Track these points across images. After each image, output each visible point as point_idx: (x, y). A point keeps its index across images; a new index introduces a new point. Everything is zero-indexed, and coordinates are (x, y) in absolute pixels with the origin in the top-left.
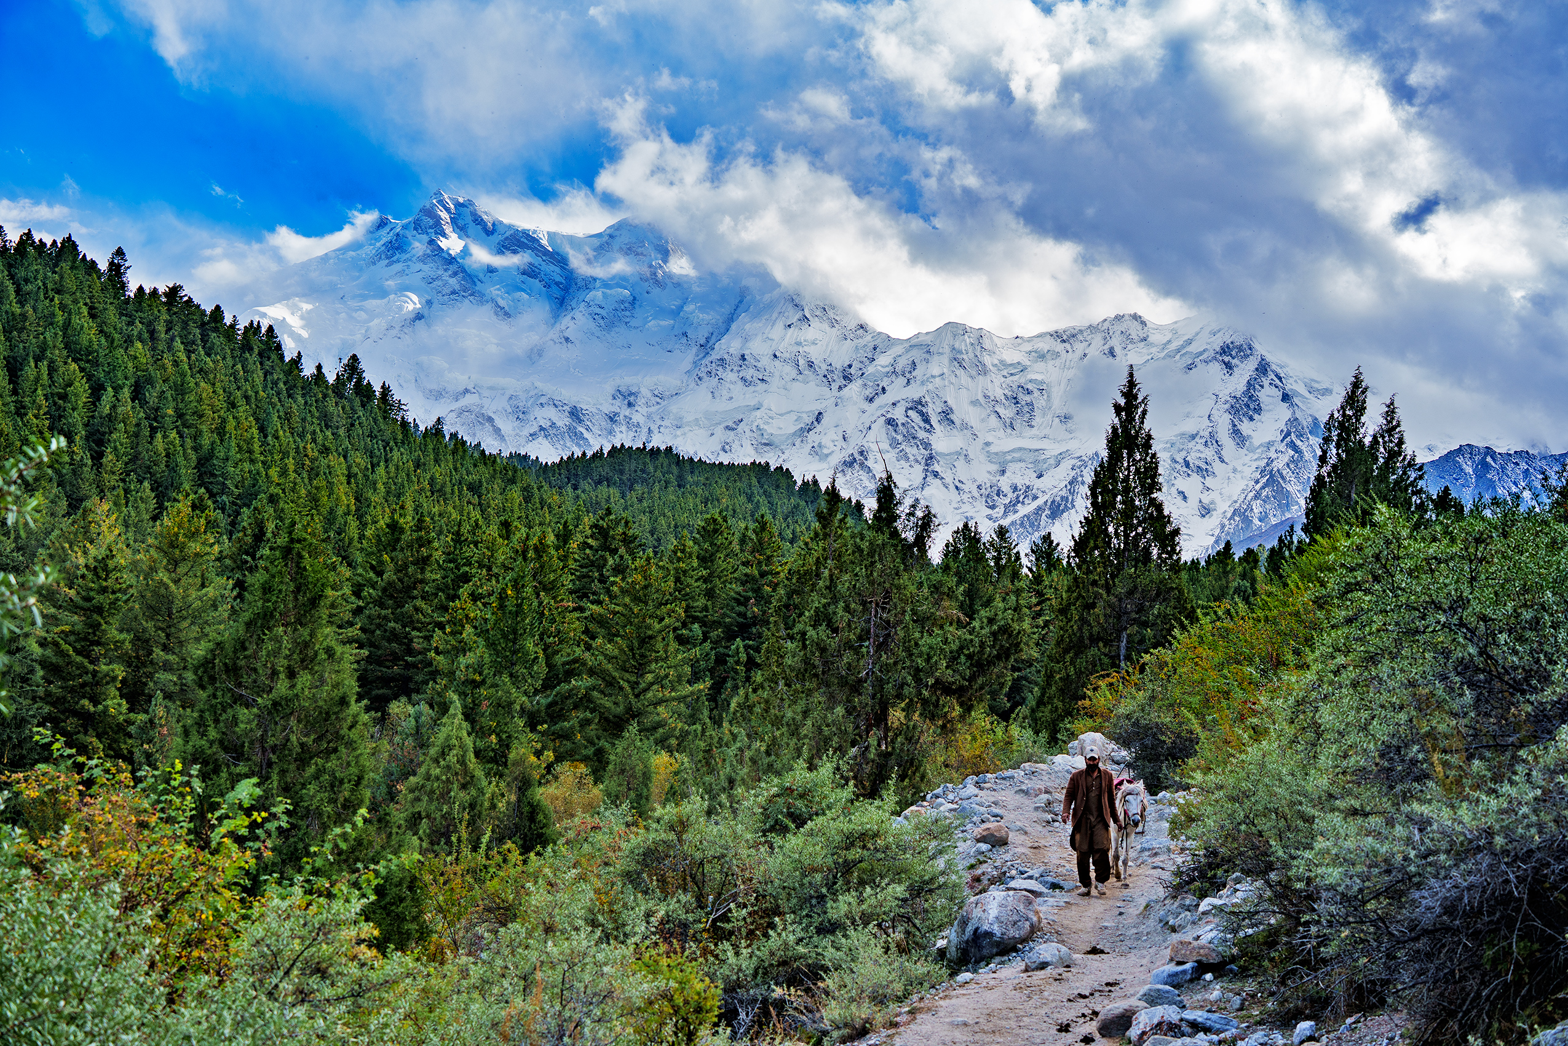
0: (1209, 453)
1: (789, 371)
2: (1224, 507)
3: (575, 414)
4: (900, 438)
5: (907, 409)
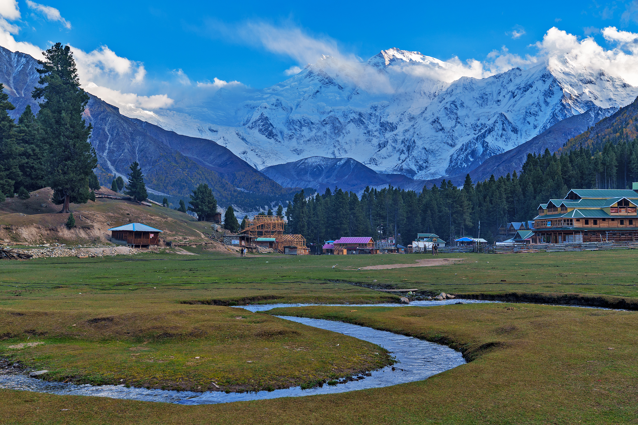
0: (537, 109)
1: (419, 95)
2: (540, 125)
3: (360, 114)
4: (448, 113)
5: (451, 104)
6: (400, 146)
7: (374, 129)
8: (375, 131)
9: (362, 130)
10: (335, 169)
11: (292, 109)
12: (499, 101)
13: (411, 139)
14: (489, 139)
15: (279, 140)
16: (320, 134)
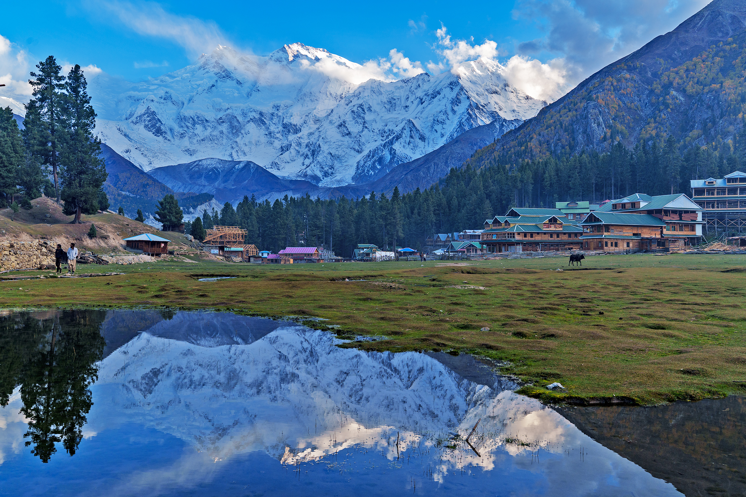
6: (304, 150)
7: (277, 130)
8: (278, 133)
9: (263, 131)
10: (233, 173)
11: (183, 104)
12: (407, 107)
13: (316, 143)
14: (397, 146)
15: (169, 138)
16: (215, 133)
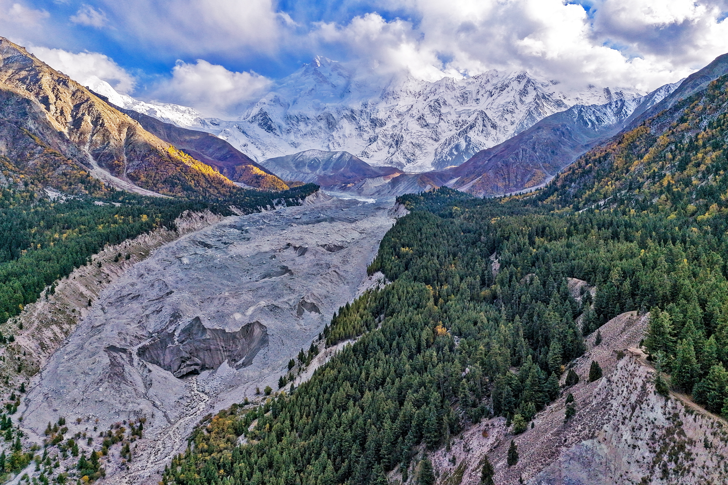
0: (513, 107)
1: (405, 94)
2: (517, 121)
3: (352, 111)
4: (432, 110)
5: (434, 102)
6: (390, 141)
7: (365, 125)
8: (366, 127)
9: (354, 126)
10: (332, 162)
11: (289, 105)
12: (477, 100)
13: (399, 134)
14: (471, 134)
15: (278, 133)
16: (315, 128)
